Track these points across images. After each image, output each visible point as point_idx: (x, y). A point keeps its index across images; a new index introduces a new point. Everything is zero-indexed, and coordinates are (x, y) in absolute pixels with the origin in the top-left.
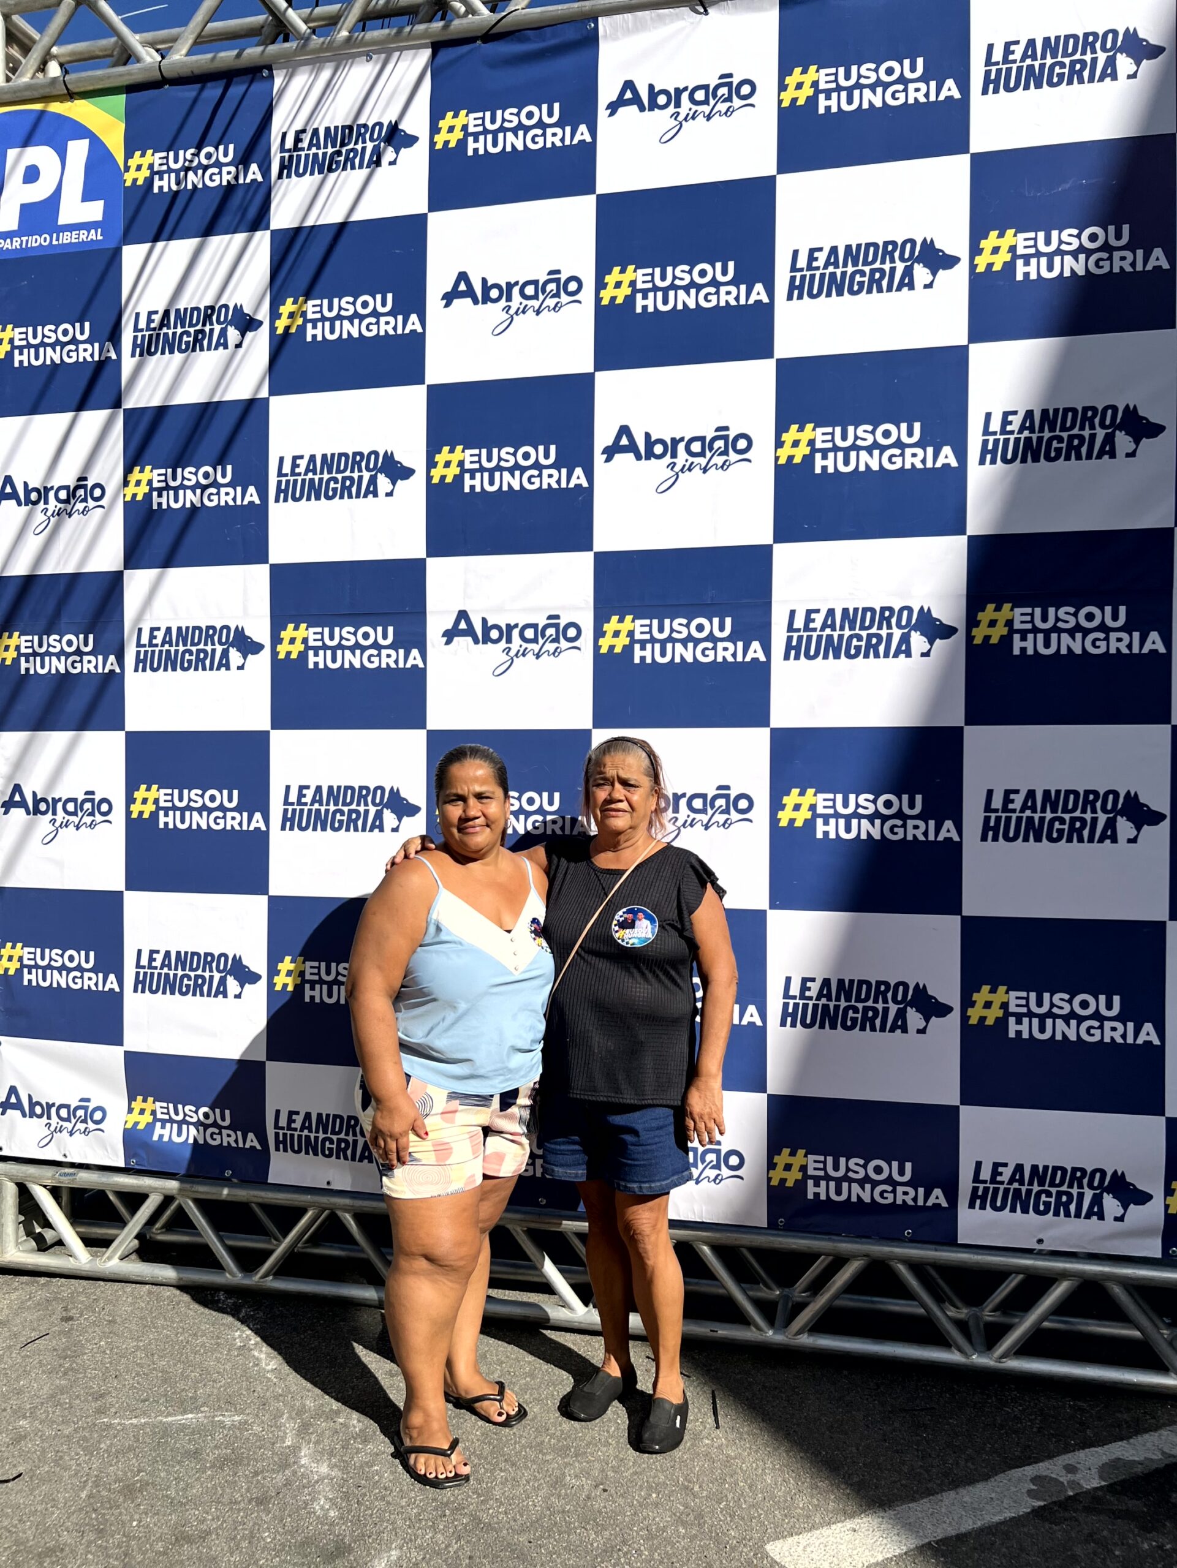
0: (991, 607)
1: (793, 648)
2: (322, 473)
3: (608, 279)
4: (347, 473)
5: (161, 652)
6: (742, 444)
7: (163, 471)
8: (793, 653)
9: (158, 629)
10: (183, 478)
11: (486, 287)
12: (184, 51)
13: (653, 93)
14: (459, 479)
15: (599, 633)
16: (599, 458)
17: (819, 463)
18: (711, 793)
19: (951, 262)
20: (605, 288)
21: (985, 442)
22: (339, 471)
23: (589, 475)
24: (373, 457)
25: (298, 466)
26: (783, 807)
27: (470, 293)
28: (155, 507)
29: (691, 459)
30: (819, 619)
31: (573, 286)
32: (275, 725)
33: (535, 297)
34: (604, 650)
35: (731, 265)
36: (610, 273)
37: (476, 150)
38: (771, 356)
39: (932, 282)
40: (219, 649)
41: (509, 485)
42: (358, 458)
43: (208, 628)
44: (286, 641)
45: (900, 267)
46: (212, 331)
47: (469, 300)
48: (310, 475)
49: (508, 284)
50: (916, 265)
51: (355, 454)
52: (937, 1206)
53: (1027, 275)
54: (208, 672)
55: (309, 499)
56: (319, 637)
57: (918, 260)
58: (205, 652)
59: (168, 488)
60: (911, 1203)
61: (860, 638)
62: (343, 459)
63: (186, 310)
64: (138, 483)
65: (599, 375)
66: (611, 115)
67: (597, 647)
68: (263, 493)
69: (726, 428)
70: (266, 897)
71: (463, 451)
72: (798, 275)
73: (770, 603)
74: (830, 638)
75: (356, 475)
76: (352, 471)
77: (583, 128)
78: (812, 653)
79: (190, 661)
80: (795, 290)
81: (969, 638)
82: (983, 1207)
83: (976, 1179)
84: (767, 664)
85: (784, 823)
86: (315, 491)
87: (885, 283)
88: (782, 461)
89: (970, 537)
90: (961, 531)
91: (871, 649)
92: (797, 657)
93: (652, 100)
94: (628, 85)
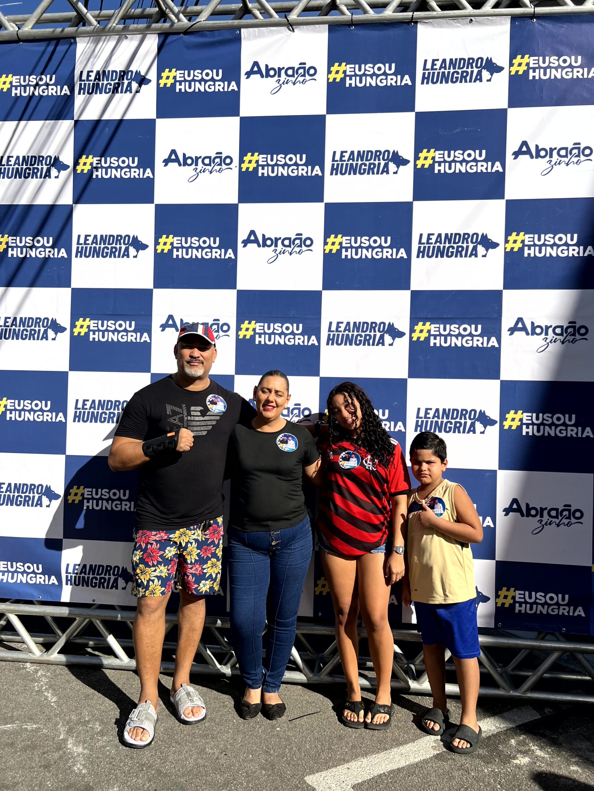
0: (421, 324)
1: (331, 339)
2: (100, 244)
3: (245, 158)
4: (114, 245)
5: (10, 329)
6: (308, 242)
7: (15, 238)
8: (331, 342)
9: (10, 318)
10: (26, 242)
11: (185, 158)
12: (30, 27)
13: (268, 69)
16: (240, 245)
17: (344, 253)
18: (292, 407)
19: (405, 162)
20: (244, 163)
21: (420, 248)
22: (109, 244)
23: (235, 253)
24: (127, 238)
25: (88, 240)
27: (177, 160)
28: (9, 256)
29: (284, 248)
30: (343, 326)
31: (228, 161)
32: (71, 369)
33: (209, 165)
34: (241, 337)
35: (304, 156)
36: (246, 156)
37: (180, 89)
38: (322, 201)
39: (397, 171)
40: (42, 330)
41: (196, 256)
42: (119, 238)
43: (37, 318)
44: (78, 327)
45: (383, 163)
46: (42, 168)
47: (176, 164)
48: (94, 245)
49: (196, 157)
50: (390, 163)
51: (118, 236)
52: (392, 604)
53: (439, 171)
54: (36, 341)
55: (93, 257)
56: (96, 325)
57: (391, 160)
58: (35, 330)
59: (17, 246)
61: (361, 336)
62: (112, 238)
63: (28, 157)
64: (1, 243)
65: (240, 205)
66: (247, 78)
67: (237, 336)
68: (69, 252)
69: (301, 235)
70: (64, 455)
71: (173, 238)
72: (336, 163)
73: (320, 318)
74: (348, 335)
75: (118, 246)
76: (116, 244)
77: (233, 83)
78: (339, 342)
79: (26, 335)
80: (335, 170)
81: (411, 338)
84: (319, 347)
86: (97, 253)
87: (375, 170)
88: (327, 252)
89: (412, 291)
90: (408, 288)
91: (366, 341)
92: (332, 344)
93: (268, 73)
94: (256, 64)
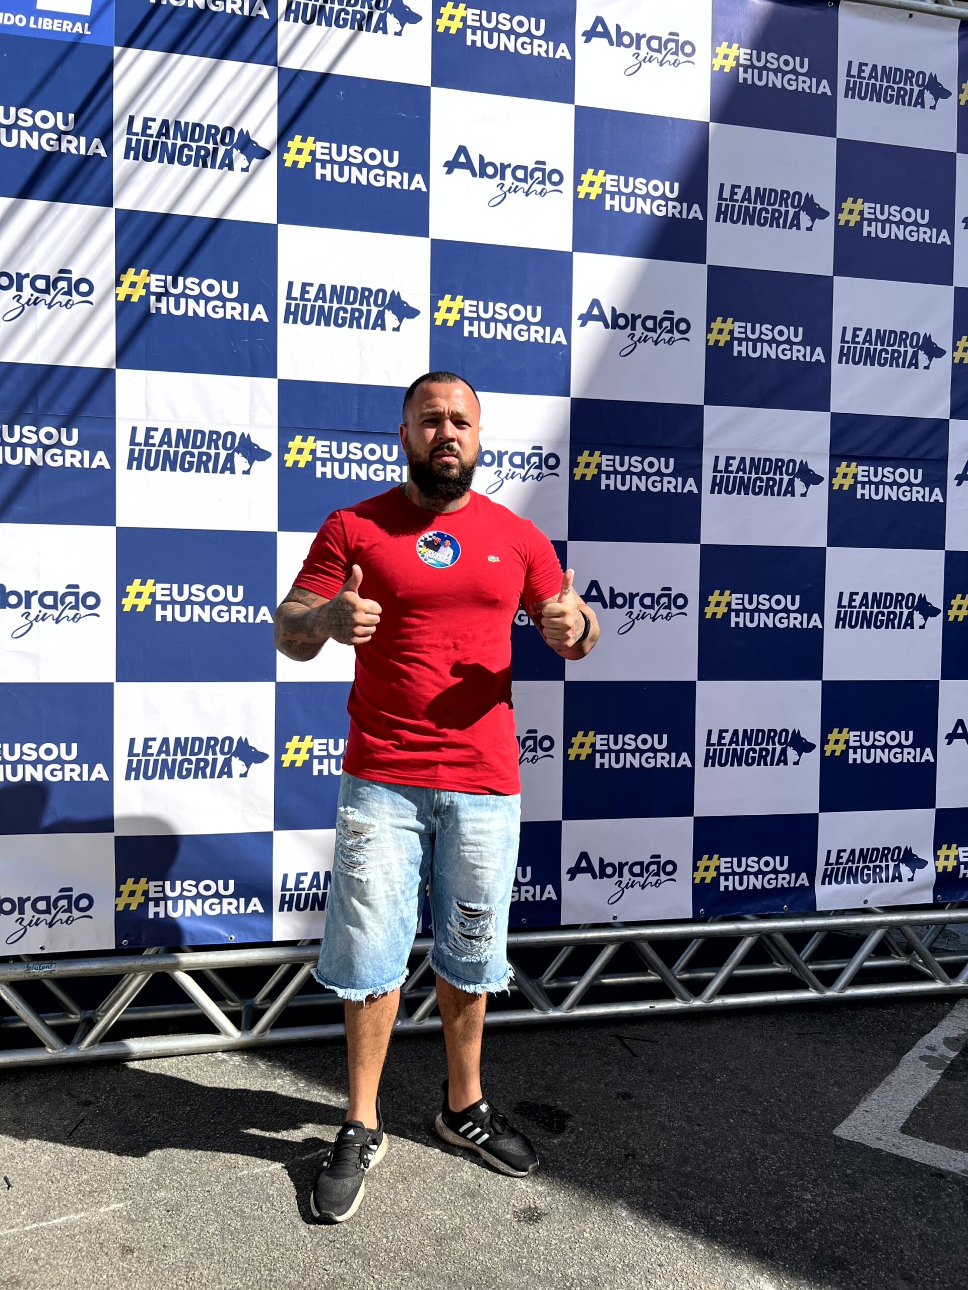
0: (844, 464)
1: (717, 485)
2: (331, 301)
3: (583, 177)
4: (356, 306)
5: (158, 452)
6: (683, 326)
7: (163, 277)
8: (717, 488)
9: (156, 429)
10: (185, 287)
11: (483, 165)
13: (619, 33)
14: (459, 324)
15: (574, 464)
16: (576, 323)
17: (736, 348)
18: (658, 593)
19: (823, 214)
20: (581, 185)
22: (347, 302)
23: (568, 334)
24: (381, 294)
25: (308, 292)
26: (708, 604)
27: (468, 165)
28: (153, 311)
29: (646, 333)
30: (735, 464)
31: (555, 178)
32: (281, 528)
33: (525, 180)
34: (577, 477)
35: (676, 186)
36: (585, 173)
37: (474, 42)
38: (704, 262)
39: (812, 226)
40: (223, 454)
41: (503, 335)
42: (367, 293)
43: (211, 433)
44: (294, 451)
45: (792, 211)
46: (216, 150)
47: (468, 172)
48: (320, 302)
49: (502, 164)
50: (802, 212)
51: (363, 289)
52: (802, 885)
53: (869, 233)
54: (211, 475)
55: (318, 324)
56: (327, 449)
57: (803, 209)
58: (209, 456)
59: (167, 294)
60: (786, 886)
61: (762, 480)
62: (352, 292)
63: (187, 124)
64: (133, 285)
65: (575, 254)
67: (572, 475)
68: (272, 311)
69: (672, 313)
70: (274, 683)
71: (463, 301)
72: (724, 203)
73: (702, 450)
74: (742, 478)
75: (364, 308)
76: (361, 304)
77: (563, 46)
78: (729, 489)
79: (191, 464)
80: (722, 214)
81: (831, 485)
82: (830, 883)
83: (827, 863)
84: (699, 496)
85: (708, 616)
86: (325, 318)
87: (781, 221)
88: (711, 343)
89: (832, 414)
90: (827, 409)
91: (769, 489)
92: (719, 492)
93: (619, 38)
94: (599, 20)
